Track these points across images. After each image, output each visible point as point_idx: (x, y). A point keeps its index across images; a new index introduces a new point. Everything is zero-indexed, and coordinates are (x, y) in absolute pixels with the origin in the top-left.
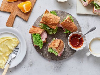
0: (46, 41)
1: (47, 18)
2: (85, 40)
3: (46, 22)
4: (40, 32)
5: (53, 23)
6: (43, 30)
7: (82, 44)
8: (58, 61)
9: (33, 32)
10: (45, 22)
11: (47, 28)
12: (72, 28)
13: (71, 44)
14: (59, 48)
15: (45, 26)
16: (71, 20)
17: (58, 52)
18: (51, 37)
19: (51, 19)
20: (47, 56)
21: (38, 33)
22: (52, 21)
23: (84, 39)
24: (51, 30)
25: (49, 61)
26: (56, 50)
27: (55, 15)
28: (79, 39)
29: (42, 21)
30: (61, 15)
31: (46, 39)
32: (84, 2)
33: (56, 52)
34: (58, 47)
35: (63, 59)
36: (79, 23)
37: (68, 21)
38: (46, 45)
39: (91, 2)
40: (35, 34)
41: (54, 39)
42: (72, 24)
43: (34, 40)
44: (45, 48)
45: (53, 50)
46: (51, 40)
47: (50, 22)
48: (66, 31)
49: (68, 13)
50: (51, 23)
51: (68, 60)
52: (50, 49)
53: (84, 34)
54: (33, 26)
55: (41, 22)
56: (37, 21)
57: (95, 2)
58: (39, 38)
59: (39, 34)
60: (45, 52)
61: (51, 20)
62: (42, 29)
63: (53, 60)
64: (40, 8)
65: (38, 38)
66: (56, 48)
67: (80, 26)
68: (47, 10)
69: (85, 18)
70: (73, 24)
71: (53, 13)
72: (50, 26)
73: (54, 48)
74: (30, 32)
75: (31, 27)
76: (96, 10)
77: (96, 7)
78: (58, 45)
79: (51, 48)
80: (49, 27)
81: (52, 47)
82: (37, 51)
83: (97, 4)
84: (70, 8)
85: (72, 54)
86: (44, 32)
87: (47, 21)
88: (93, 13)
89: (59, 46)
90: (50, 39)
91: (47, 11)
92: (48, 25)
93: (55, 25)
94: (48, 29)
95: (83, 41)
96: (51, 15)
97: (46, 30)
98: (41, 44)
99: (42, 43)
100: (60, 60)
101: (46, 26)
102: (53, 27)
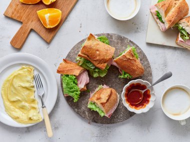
0: (87, 87)
1: (91, 48)
3: (88, 56)
4: (77, 72)
5: (102, 58)
6: (82, 68)
8: (104, 125)
9: (64, 71)
10: (86, 56)
11: (90, 66)
12: (134, 71)
14: (108, 104)
15: (87, 62)
16: (133, 56)
17: (104, 111)
18: (95, 81)
19: (98, 50)
20: (87, 114)
21: (72, 74)
22: (99, 55)
24: (97, 70)
25: (89, 123)
26: (102, 107)
27: (107, 43)
29: (81, 53)
30: (118, 43)
31: (87, 85)
32: (162, 24)
34: (106, 102)
35: (113, 123)
36: (149, 60)
37: (128, 57)
38: (86, 95)
39: (174, 25)
40: (67, 76)
41: (101, 86)
42: (134, 63)
43: (64, 86)
44: (83, 100)
45: (97, 106)
47: (96, 57)
48: (123, 74)
49: (130, 41)
50: (98, 58)
51: (123, 124)
52: (92, 103)
54: (65, 60)
55: (79, 55)
56: (73, 51)
57: (181, 26)
58: (74, 82)
59: (75, 75)
60: (83, 108)
61: (98, 52)
62: (81, 66)
63: (96, 122)
64: (81, 27)
65: (72, 83)
66: (103, 104)
67: (150, 67)
68: (91, 35)
70: (137, 63)
71: (102, 40)
72: (96, 63)
74: (58, 72)
75: (62, 62)
76: (182, 40)
77: (183, 36)
78: (107, 98)
80: (94, 65)
81: (96, 101)
82: (69, 105)
83: (184, 30)
84: (136, 32)
86: (84, 72)
87: (91, 53)
88: (177, 44)
89: (108, 100)
90: (94, 84)
91: (91, 37)
92: (92, 61)
93: (105, 62)
94: (92, 68)
95: (149, 96)
96: (98, 44)
97: (88, 69)
98: (76, 94)
99: (79, 93)
100: (108, 123)
102: (100, 66)
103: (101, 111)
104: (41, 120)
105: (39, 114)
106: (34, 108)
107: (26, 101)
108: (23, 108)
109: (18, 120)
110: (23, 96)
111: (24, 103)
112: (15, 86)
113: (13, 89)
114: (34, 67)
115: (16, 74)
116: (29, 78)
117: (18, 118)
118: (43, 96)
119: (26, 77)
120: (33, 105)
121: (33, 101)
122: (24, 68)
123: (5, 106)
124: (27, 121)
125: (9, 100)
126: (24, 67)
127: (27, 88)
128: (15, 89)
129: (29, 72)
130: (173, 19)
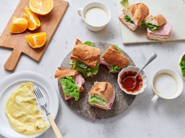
1: (80, 50)
2: (145, 77)
3: (79, 57)
5: (92, 56)
6: (75, 71)
7: (142, 85)
9: (61, 75)
10: (77, 57)
12: (121, 61)
13: (124, 87)
15: (79, 64)
16: (116, 50)
18: (89, 81)
19: (86, 51)
20: (89, 113)
21: (68, 75)
22: (89, 54)
23: (142, 77)
24: (89, 69)
25: (93, 122)
27: (92, 46)
28: (135, 77)
29: (73, 55)
31: (83, 85)
32: (132, 24)
33: (104, 101)
34: (105, 90)
35: (115, 115)
37: (113, 50)
38: (85, 96)
39: (141, 23)
40: (65, 78)
41: (96, 83)
42: (119, 55)
44: (83, 101)
45: (98, 97)
46: (91, 87)
47: (86, 56)
48: (113, 68)
50: (88, 57)
53: (141, 69)
54: (59, 68)
55: (72, 58)
57: (147, 22)
59: (71, 76)
60: (85, 108)
61: (87, 52)
62: (75, 69)
63: (100, 118)
65: (71, 83)
66: (102, 92)
67: (132, 61)
68: (78, 40)
69: (137, 48)
70: (121, 55)
71: (88, 44)
72: (87, 62)
73: (98, 93)
74: (56, 77)
75: (57, 69)
76: (152, 32)
77: (150, 28)
78: (104, 87)
79: (93, 96)
80: (86, 65)
81: (95, 92)
82: (71, 109)
83: (150, 24)
84: (113, 38)
85: (129, 105)
86: (78, 74)
87: (81, 54)
88: (148, 38)
89: (106, 88)
90: (89, 86)
91: (78, 42)
92: (84, 62)
93: (95, 60)
94: (85, 68)
95: (141, 80)
96: (85, 47)
97: (81, 71)
98: (77, 92)
100: (110, 117)
101: (81, 64)
102: (91, 64)
103: (102, 101)
104: (48, 127)
105: (46, 122)
106: (39, 118)
107: (31, 114)
108: (28, 121)
109: (25, 133)
110: (26, 109)
111: (28, 116)
112: (18, 102)
113: (16, 106)
114: (33, 82)
115: (17, 92)
116: (30, 93)
117: (25, 131)
118: (46, 105)
119: (27, 92)
120: (37, 116)
121: (37, 112)
122: (23, 86)
123: (11, 124)
124: (34, 131)
125: (13, 117)
126: (24, 84)
127: (29, 102)
128: (18, 105)
129: (29, 87)
130: (139, 17)
